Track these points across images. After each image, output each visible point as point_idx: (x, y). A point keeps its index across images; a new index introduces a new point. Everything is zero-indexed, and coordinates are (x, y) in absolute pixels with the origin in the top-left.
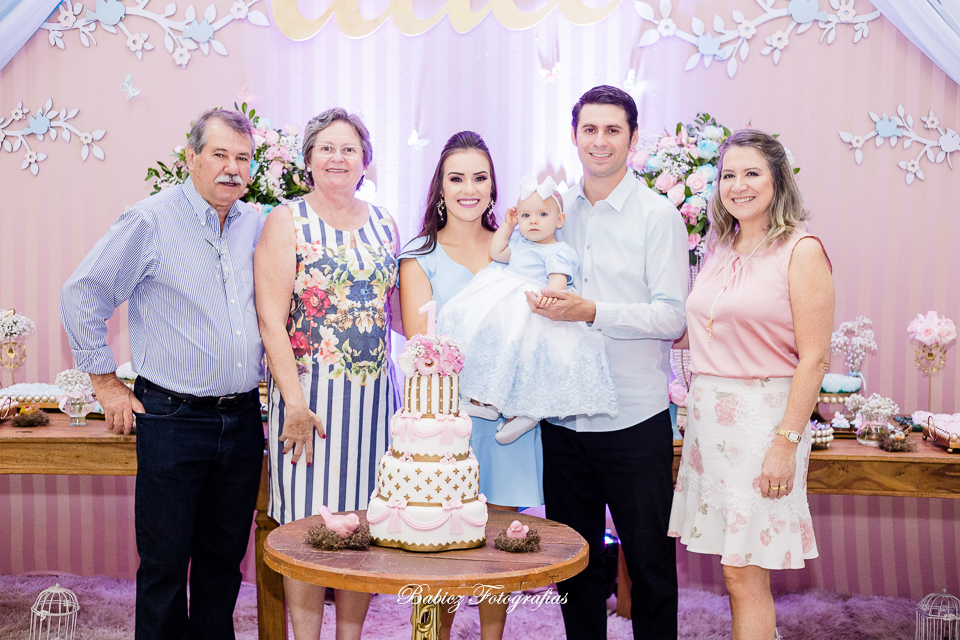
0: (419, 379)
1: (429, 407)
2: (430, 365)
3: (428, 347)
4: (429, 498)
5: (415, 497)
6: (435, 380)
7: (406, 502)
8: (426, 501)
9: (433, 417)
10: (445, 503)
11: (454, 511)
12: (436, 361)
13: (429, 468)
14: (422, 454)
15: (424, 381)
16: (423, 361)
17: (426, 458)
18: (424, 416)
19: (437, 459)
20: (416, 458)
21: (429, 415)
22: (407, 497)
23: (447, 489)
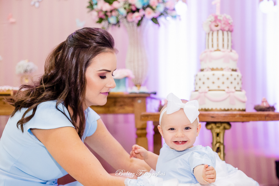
0: (213, 33)
1: (218, 46)
2: (217, 26)
3: (216, 17)
4: (219, 87)
5: (212, 87)
6: (220, 33)
7: (207, 90)
8: (217, 88)
9: (220, 50)
10: (227, 90)
11: (231, 94)
12: (219, 24)
13: (218, 73)
14: (215, 67)
15: (215, 34)
16: (214, 24)
17: (217, 69)
18: (215, 51)
19: (222, 69)
20: (213, 69)
21: (218, 50)
22: (208, 87)
23: (227, 83)
